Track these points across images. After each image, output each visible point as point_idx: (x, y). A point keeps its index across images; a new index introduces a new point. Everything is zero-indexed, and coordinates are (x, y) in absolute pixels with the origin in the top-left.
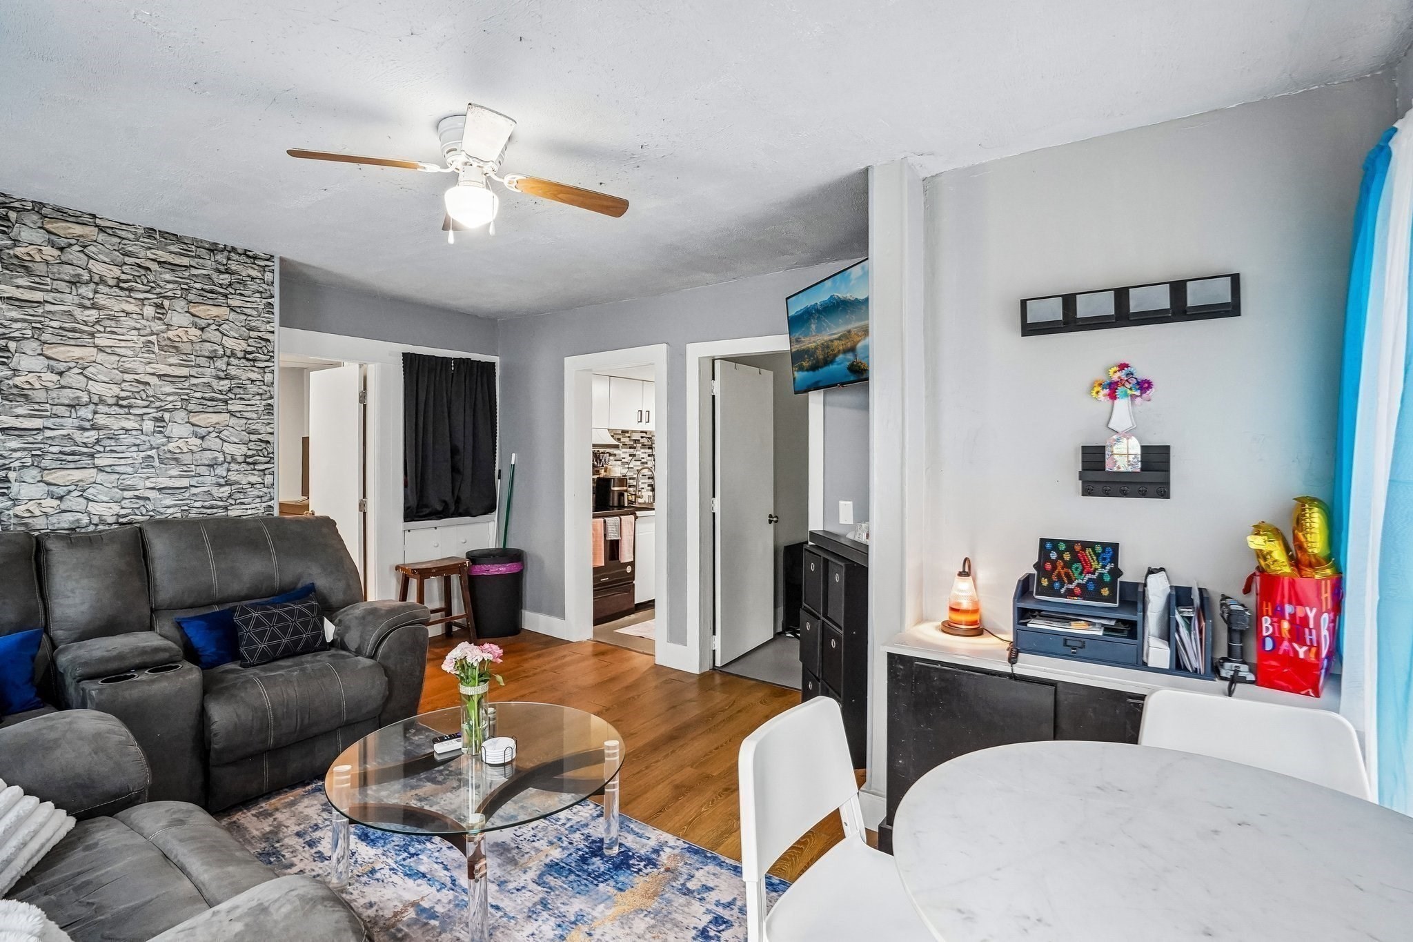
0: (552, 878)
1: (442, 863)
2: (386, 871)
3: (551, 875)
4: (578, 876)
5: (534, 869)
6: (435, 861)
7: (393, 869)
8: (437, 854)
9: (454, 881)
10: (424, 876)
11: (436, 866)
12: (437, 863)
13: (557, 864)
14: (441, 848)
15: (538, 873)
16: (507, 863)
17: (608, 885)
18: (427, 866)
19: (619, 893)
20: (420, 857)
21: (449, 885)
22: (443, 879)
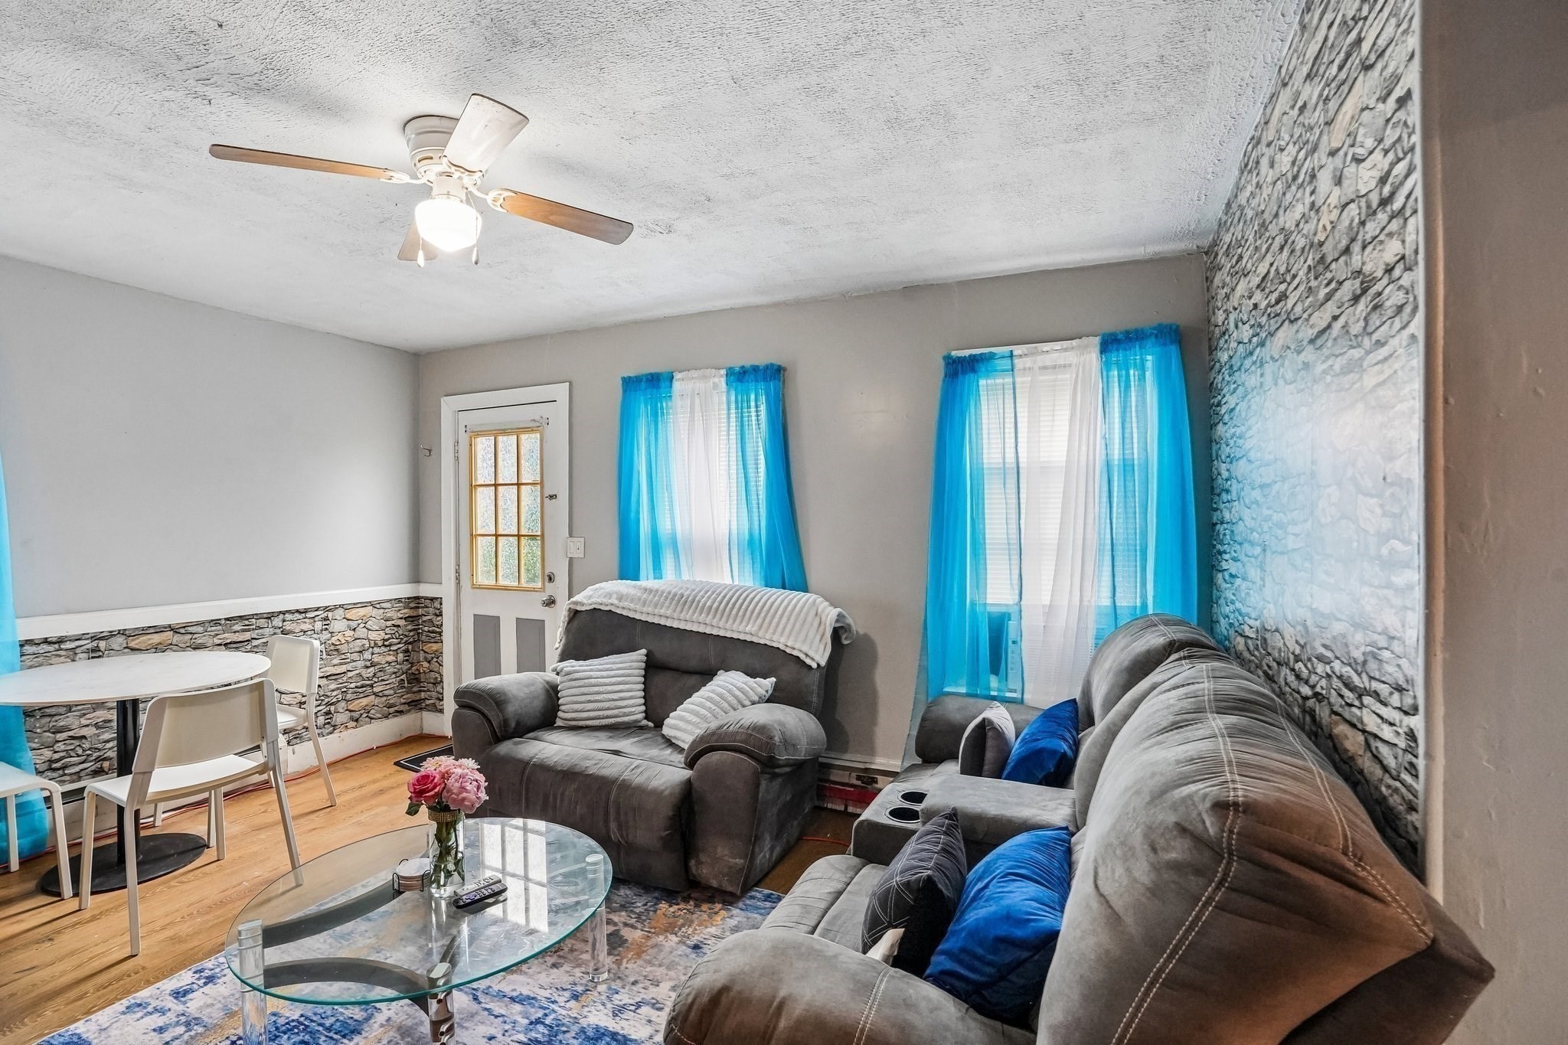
0: (355, 1017)
1: (496, 1017)
2: (561, 1000)
3: (356, 1021)
4: (320, 1025)
5: (376, 1026)
6: (506, 1018)
7: (553, 1002)
8: (507, 1027)
9: (476, 999)
10: (512, 999)
11: (503, 1012)
12: (503, 1016)
13: (344, 1037)
14: (504, 1035)
15: (372, 1021)
16: (411, 1027)
17: (288, 1018)
18: (514, 1011)
19: (278, 1010)
20: (526, 1021)
21: (479, 994)
22: (488, 1000)
